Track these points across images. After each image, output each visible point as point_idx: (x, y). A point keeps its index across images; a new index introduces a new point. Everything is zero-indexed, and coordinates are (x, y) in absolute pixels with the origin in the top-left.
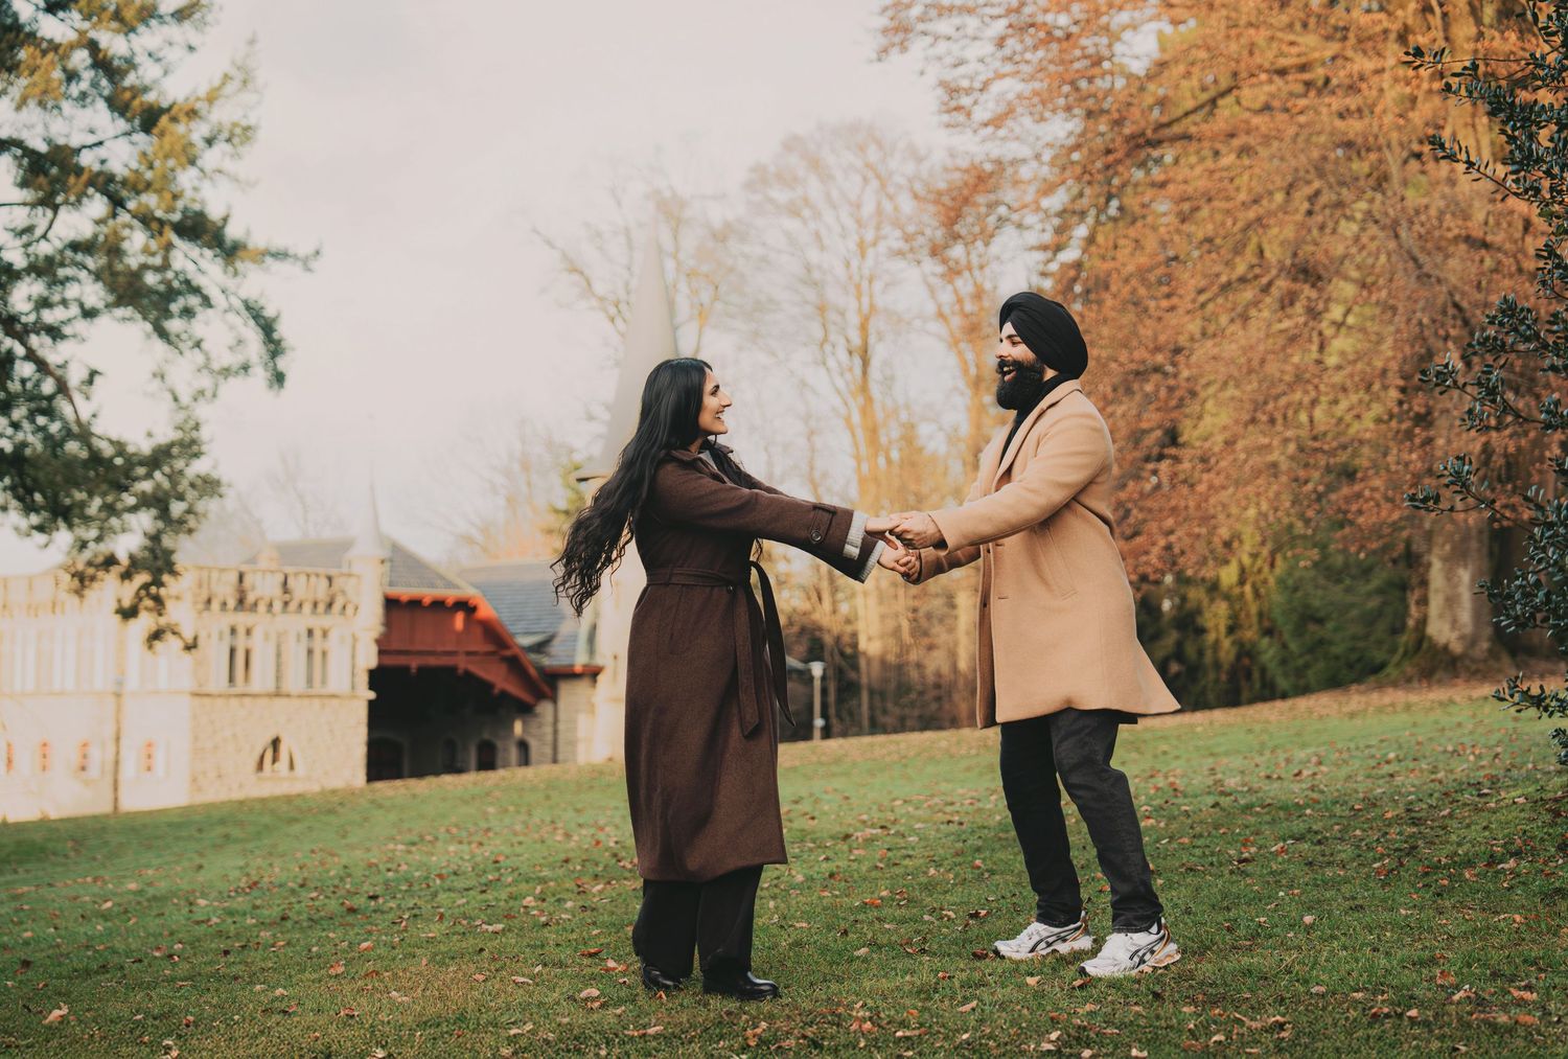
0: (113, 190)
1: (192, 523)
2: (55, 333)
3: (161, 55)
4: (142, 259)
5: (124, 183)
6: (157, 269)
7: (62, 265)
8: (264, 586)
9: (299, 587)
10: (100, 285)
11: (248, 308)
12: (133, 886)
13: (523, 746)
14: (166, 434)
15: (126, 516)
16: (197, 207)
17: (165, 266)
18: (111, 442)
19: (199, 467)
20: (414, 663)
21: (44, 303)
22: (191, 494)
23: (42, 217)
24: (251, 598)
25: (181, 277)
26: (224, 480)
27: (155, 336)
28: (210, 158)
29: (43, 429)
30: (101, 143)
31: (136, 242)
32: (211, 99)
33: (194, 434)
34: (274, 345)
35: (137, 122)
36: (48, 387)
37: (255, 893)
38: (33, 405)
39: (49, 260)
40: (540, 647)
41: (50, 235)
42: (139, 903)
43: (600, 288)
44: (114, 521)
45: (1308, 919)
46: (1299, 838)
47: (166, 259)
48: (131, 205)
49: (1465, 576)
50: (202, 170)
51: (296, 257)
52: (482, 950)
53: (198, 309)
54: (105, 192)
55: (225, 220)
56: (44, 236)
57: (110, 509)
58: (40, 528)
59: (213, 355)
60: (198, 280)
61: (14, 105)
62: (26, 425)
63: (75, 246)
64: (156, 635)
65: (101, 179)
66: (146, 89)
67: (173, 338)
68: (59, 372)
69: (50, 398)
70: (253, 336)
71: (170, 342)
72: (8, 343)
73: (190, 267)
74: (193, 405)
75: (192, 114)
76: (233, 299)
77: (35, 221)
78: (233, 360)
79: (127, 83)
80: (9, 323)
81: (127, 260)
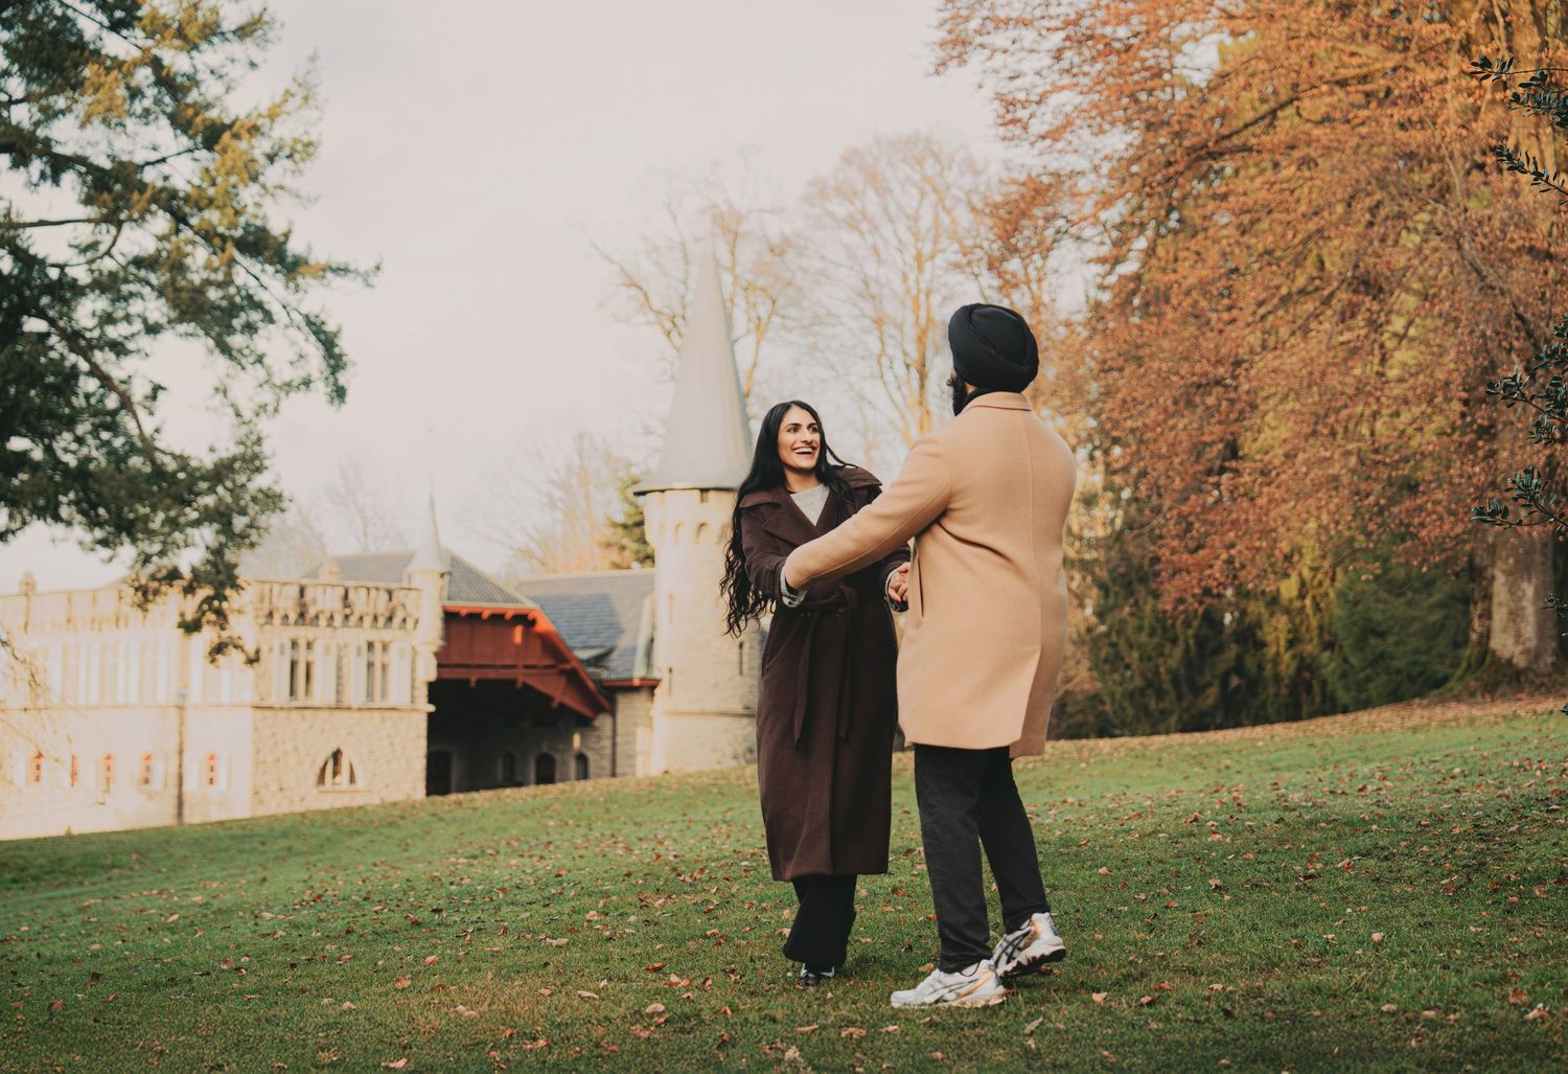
0: (175, 205)
1: (254, 538)
2: (119, 348)
3: (223, 72)
4: (205, 275)
5: (187, 199)
6: (219, 285)
7: (126, 281)
8: (325, 600)
9: (359, 600)
10: (163, 301)
11: (309, 323)
12: (198, 899)
13: (582, 759)
14: (228, 449)
15: (189, 531)
16: (259, 223)
17: (228, 281)
18: (174, 456)
19: (261, 481)
20: (474, 677)
21: (108, 319)
22: (253, 509)
23: (105, 233)
24: (312, 611)
25: (243, 293)
26: (286, 494)
27: (217, 352)
28: (272, 174)
29: (107, 443)
30: (163, 160)
31: (199, 258)
32: (272, 116)
33: (257, 449)
34: (335, 361)
35: (199, 139)
36: (112, 402)
37: (320, 906)
38: (97, 421)
39: (112, 275)
40: (599, 661)
41: (114, 251)
42: (205, 916)
43: (656, 303)
44: (177, 535)
45: (1377, 936)
46: (1366, 854)
47: (228, 274)
48: (194, 221)
49: (1529, 589)
50: (264, 187)
51: (357, 272)
52: (546, 964)
53: (260, 324)
54: (169, 209)
55: (287, 235)
56: (108, 253)
57: (173, 524)
58: (104, 543)
59: (275, 369)
60: (260, 295)
61: (78, 123)
62: (90, 440)
63: (138, 262)
64: (219, 649)
65: (164, 196)
66: (208, 106)
67: (235, 353)
68: (123, 387)
69: (114, 413)
70: (314, 351)
71: (231, 357)
72: (72, 358)
73: (252, 282)
74: (255, 420)
75: (254, 130)
76: (294, 315)
77: (99, 238)
78: (295, 375)
79: (190, 100)
80: (73, 338)
81: (189, 276)
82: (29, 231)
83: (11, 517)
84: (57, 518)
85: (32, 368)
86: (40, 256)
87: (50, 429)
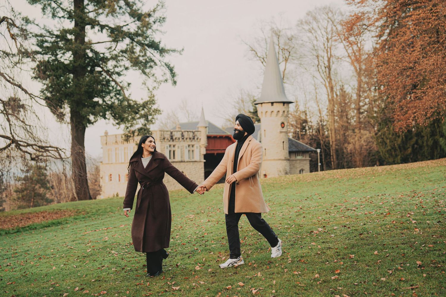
0: (131, 36)
1: (153, 121)
2: (119, 74)
4: (138, 53)
5: (134, 34)
6: (143, 56)
7: (119, 56)
8: (177, 135)
9: (186, 135)
10: (129, 61)
11: (166, 65)
14: (146, 99)
15: (137, 120)
16: (153, 39)
17: (145, 55)
18: (133, 101)
19: (154, 107)
20: (216, 153)
21: (116, 66)
22: (153, 113)
23: (114, 44)
24: (174, 138)
25: (149, 58)
26: (161, 110)
27: (143, 74)
28: (155, 27)
29: (118, 99)
30: (128, 25)
31: (138, 49)
32: (154, 11)
33: (153, 98)
34: (173, 75)
35: (136, 18)
36: (119, 88)
38: (116, 93)
39: (116, 55)
41: (116, 49)
43: (259, 55)
44: (134, 122)
47: (145, 53)
48: (136, 40)
50: (153, 30)
51: (178, 51)
53: (153, 66)
54: (129, 37)
55: (159, 42)
56: (115, 50)
57: (133, 119)
58: (117, 124)
59: (157, 77)
60: (153, 58)
61: (106, 16)
62: (114, 98)
63: (122, 51)
65: (128, 34)
66: (138, 10)
67: (147, 74)
68: (121, 85)
69: (119, 91)
70: (168, 72)
71: (146, 75)
72: (108, 77)
73: (152, 55)
74: (153, 91)
75: (149, 15)
76: (162, 63)
77: (112, 46)
78: (163, 79)
79: (134, 8)
80: (107, 72)
81: (136, 54)
82: (95, 45)
83: (94, 118)
84: (105, 118)
85: (97, 80)
86: (98, 51)
87: (104, 95)
